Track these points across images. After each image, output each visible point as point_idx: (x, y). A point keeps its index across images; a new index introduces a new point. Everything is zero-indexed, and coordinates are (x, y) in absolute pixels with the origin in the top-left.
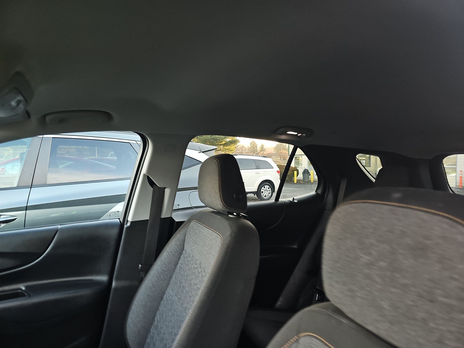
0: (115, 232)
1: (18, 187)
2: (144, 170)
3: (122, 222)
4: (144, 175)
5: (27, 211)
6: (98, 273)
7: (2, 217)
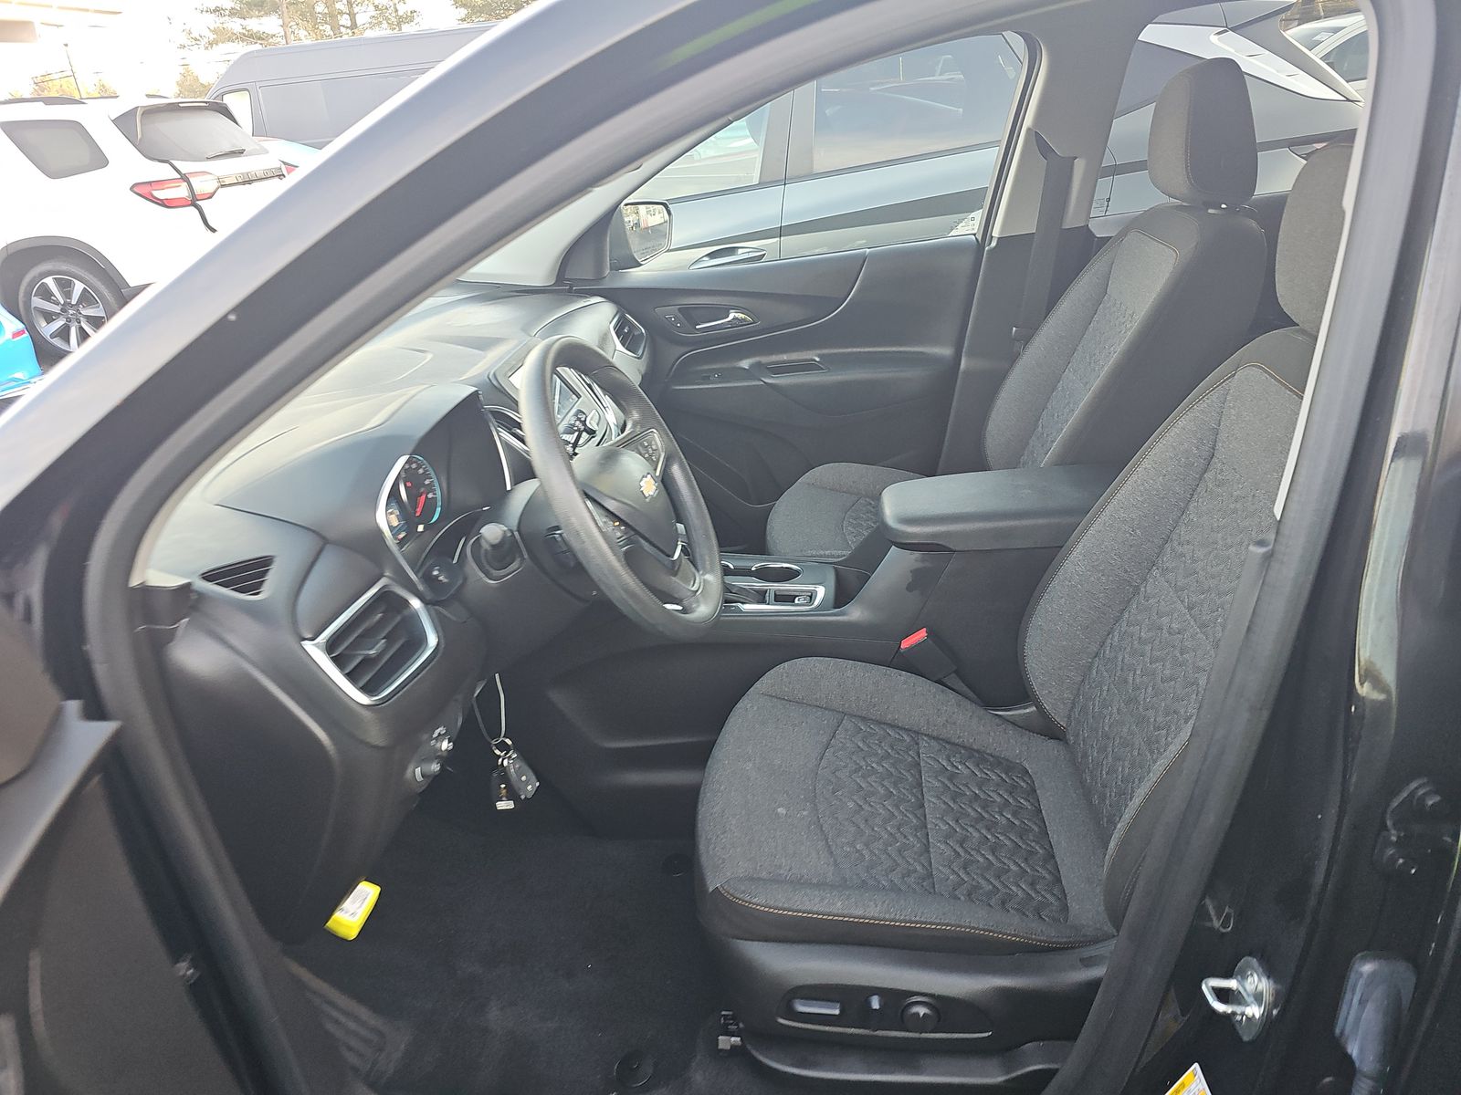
0: (966, 261)
1: (762, 185)
2: (1028, 120)
3: (980, 240)
4: (1029, 130)
5: (782, 238)
6: (935, 341)
7: (740, 251)
